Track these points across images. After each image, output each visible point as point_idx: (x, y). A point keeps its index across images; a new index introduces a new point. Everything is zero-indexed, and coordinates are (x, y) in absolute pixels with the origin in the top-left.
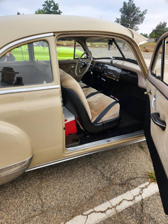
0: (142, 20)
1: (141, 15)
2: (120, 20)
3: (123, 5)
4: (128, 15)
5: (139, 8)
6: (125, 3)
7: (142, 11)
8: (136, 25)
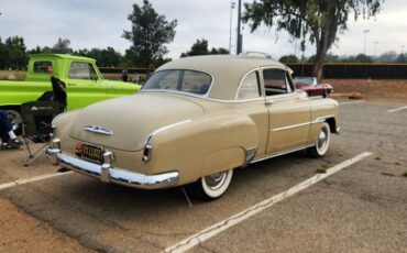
0: (172, 35)
1: (169, 29)
2: (132, 35)
3: (132, 9)
4: (145, 26)
5: (164, 17)
6: (136, 7)
7: (170, 21)
8: (164, 45)
